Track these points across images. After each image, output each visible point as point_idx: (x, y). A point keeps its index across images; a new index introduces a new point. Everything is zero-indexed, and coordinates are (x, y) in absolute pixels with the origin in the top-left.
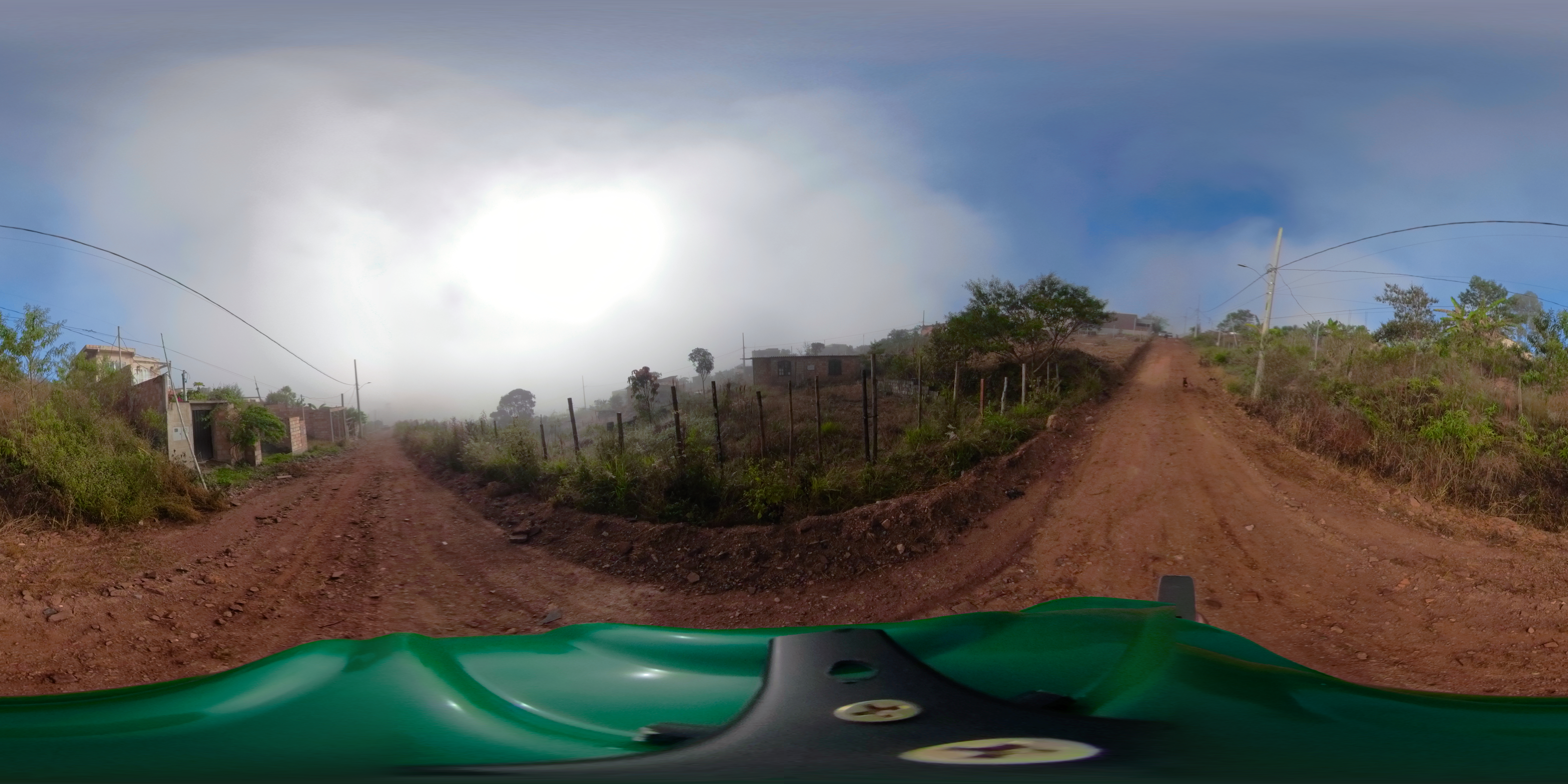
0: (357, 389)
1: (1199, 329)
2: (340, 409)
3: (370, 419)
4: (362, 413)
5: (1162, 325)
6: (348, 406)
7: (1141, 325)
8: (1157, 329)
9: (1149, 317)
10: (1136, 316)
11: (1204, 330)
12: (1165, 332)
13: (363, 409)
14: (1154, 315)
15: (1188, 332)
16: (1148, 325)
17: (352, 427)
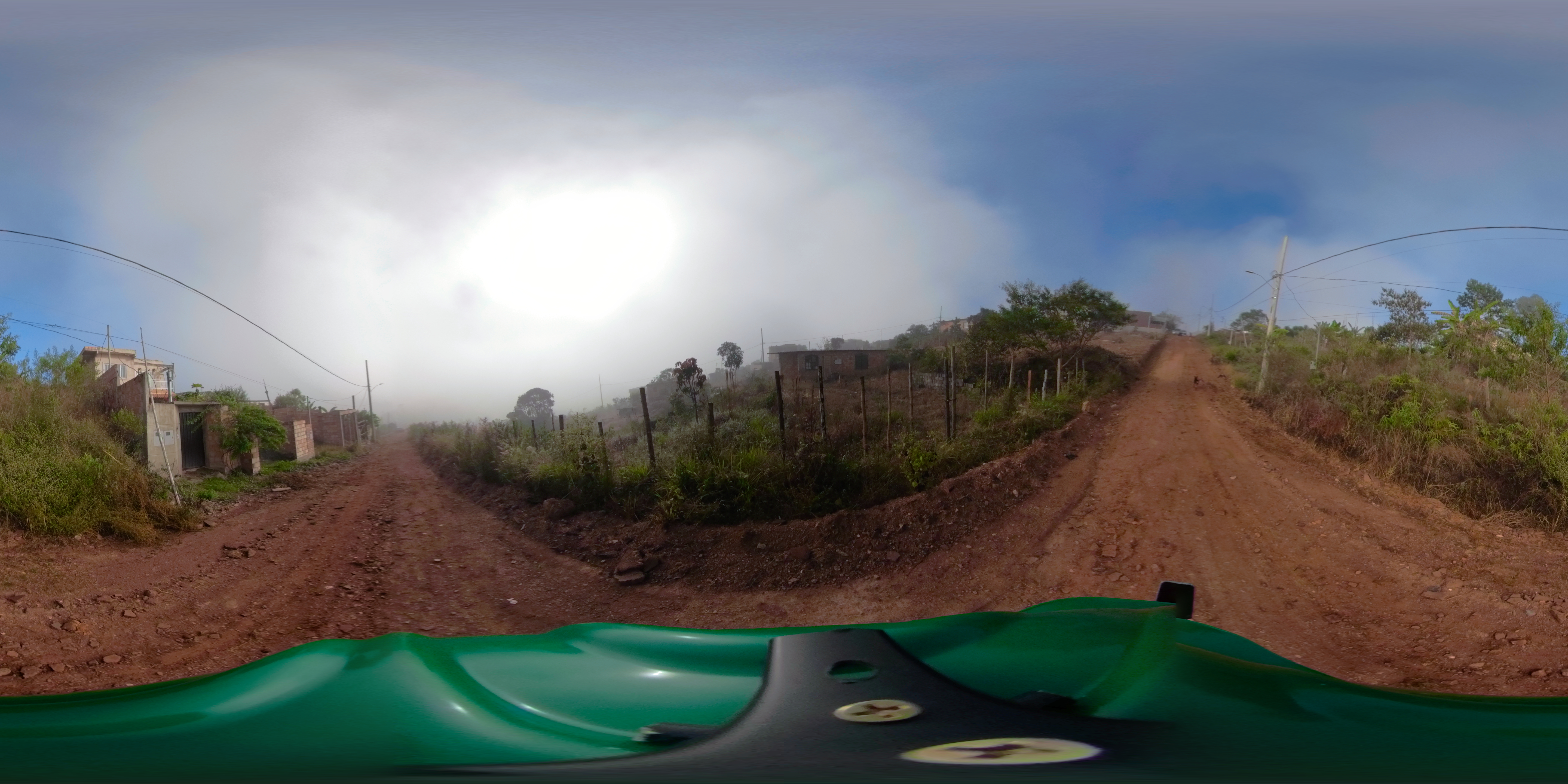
0: (369, 391)
1: (1212, 327)
2: (351, 412)
3: (383, 422)
4: (375, 416)
5: (1176, 323)
6: (359, 408)
7: (1155, 323)
8: (1171, 326)
9: (1163, 315)
10: (1150, 314)
11: (1218, 327)
12: (1179, 330)
13: (375, 412)
14: (1168, 313)
15: (1202, 330)
16: (1162, 323)
17: (364, 430)
